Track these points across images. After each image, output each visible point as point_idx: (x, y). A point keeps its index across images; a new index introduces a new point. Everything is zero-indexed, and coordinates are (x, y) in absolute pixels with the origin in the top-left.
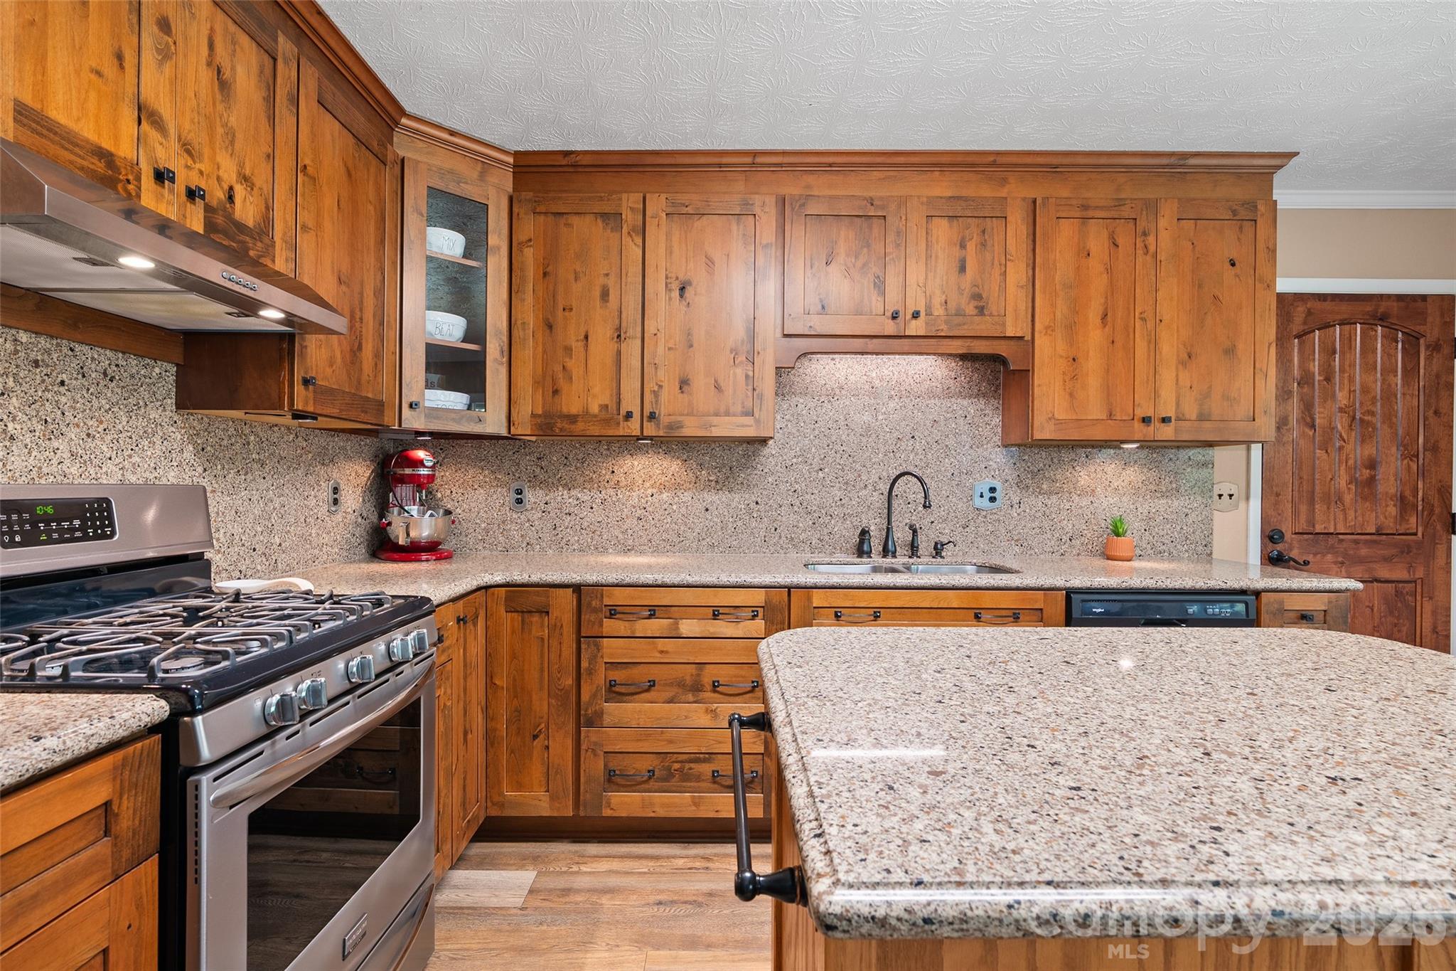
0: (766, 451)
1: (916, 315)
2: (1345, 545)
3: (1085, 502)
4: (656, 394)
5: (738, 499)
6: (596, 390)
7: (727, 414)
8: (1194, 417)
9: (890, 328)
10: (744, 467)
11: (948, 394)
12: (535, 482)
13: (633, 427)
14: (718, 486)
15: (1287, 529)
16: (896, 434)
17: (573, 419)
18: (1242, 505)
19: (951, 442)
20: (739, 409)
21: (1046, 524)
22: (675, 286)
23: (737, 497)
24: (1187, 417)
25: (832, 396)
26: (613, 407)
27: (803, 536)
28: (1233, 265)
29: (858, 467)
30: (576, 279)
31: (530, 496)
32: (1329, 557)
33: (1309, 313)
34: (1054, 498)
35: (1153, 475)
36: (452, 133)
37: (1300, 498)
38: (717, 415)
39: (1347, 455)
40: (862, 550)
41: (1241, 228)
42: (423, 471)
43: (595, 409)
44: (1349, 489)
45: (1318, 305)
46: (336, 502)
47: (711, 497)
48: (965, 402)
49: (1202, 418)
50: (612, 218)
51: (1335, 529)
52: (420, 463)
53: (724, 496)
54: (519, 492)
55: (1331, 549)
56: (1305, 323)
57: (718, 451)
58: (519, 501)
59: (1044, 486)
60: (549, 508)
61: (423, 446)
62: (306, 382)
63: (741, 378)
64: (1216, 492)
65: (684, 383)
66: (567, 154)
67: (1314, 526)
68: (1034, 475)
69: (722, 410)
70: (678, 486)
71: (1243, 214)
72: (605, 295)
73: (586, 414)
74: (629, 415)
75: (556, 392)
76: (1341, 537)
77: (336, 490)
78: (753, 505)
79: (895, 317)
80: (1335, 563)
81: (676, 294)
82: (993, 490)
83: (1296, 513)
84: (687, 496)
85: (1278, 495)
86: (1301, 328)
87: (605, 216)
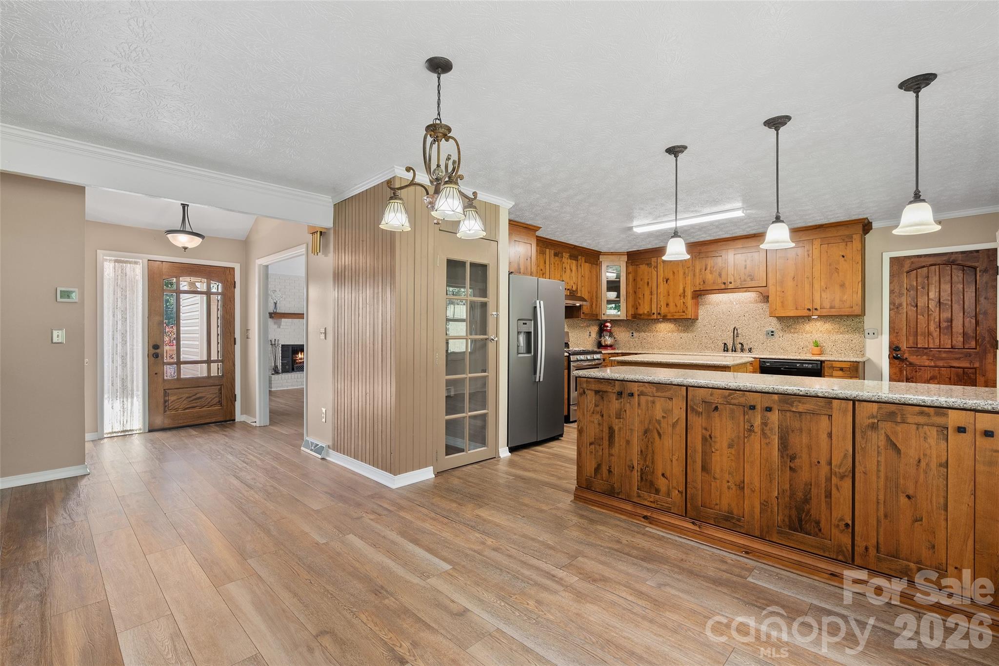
0: (698, 321)
1: (731, 283)
2: (933, 352)
3: (808, 336)
4: (660, 308)
5: (690, 335)
6: (646, 307)
7: (678, 312)
8: (828, 307)
9: (723, 286)
10: (691, 326)
11: (756, 302)
12: (637, 331)
13: (655, 317)
14: (685, 331)
15: (904, 346)
16: (739, 315)
17: (641, 315)
18: (879, 337)
19: (758, 317)
20: (681, 311)
21: (793, 343)
22: (665, 280)
23: (689, 335)
24: (825, 307)
25: (718, 304)
26: (650, 312)
27: (709, 346)
28: (843, 257)
29: (726, 325)
30: (641, 280)
31: (634, 334)
32: (925, 357)
33: (912, 263)
34: (796, 335)
35: (837, 326)
36: (612, 253)
37: (909, 334)
38: (676, 313)
39: (934, 317)
40: (726, 349)
41: (846, 245)
42: (609, 328)
43: (646, 312)
44: (936, 331)
45: (917, 259)
46: (590, 335)
47: (682, 335)
48: (762, 304)
49: (831, 308)
50: (649, 265)
51: (928, 346)
52: (607, 326)
53: (686, 334)
54: (632, 333)
55: (926, 354)
56: (910, 267)
57: (684, 322)
58: (632, 336)
59: (792, 331)
60: (640, 337)
61: (608, 322)
62: (583, 313)
63: (682, 303)
64: (866, 332)
65: (667, 305)
66: (638, 251)
67: (917, 345)
68: (788, 327)
69: (677, 311)
70: (673, 331)
71: (847, 240)
72: (648, 284)
73: (644, 313)
74: (654, 314)
75: (637, 309)
76: (932, 349)
77: (590, 333)
78: (694, 337)
79: (724, 283)
80: (928, 360)
81: (665, 282)
82: (772, 332)
83: (907, 340)
84: (676, 334)
85: (897, 333)
86: (909, 269)
87: (648, 264)
